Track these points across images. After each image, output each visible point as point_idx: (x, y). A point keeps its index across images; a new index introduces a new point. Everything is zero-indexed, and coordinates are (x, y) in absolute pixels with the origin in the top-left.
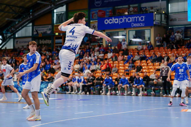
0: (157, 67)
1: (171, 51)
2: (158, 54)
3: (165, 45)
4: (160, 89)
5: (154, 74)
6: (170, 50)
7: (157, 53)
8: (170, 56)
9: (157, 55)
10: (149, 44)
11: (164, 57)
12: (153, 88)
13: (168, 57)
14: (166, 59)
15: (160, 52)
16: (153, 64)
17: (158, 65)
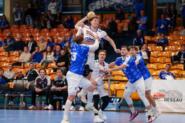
0: (16, 59)
1: (40, 32)
2: (17, 37)
3: (31, 21)
4: (19, 97)
5: (9, 70)
6: (39, 30)
7: (16, 34)
8: (38, 41)
9: (15, 38)
10: (2, 20)
11: (28, 41)
12: (7, 95)
13: (35, 41)
14: (30, 45)
15: (21, 33)
16: (9, 54)
17: (18, 56)
